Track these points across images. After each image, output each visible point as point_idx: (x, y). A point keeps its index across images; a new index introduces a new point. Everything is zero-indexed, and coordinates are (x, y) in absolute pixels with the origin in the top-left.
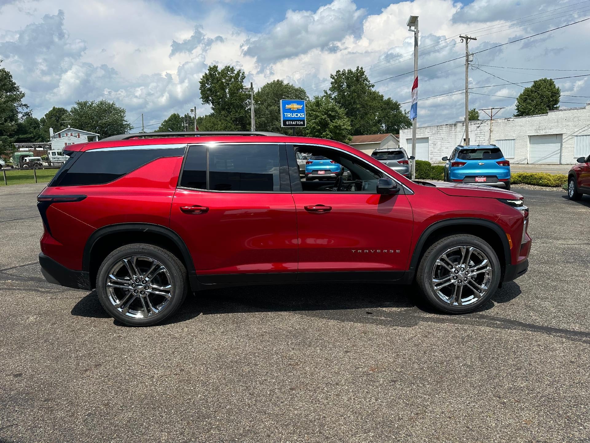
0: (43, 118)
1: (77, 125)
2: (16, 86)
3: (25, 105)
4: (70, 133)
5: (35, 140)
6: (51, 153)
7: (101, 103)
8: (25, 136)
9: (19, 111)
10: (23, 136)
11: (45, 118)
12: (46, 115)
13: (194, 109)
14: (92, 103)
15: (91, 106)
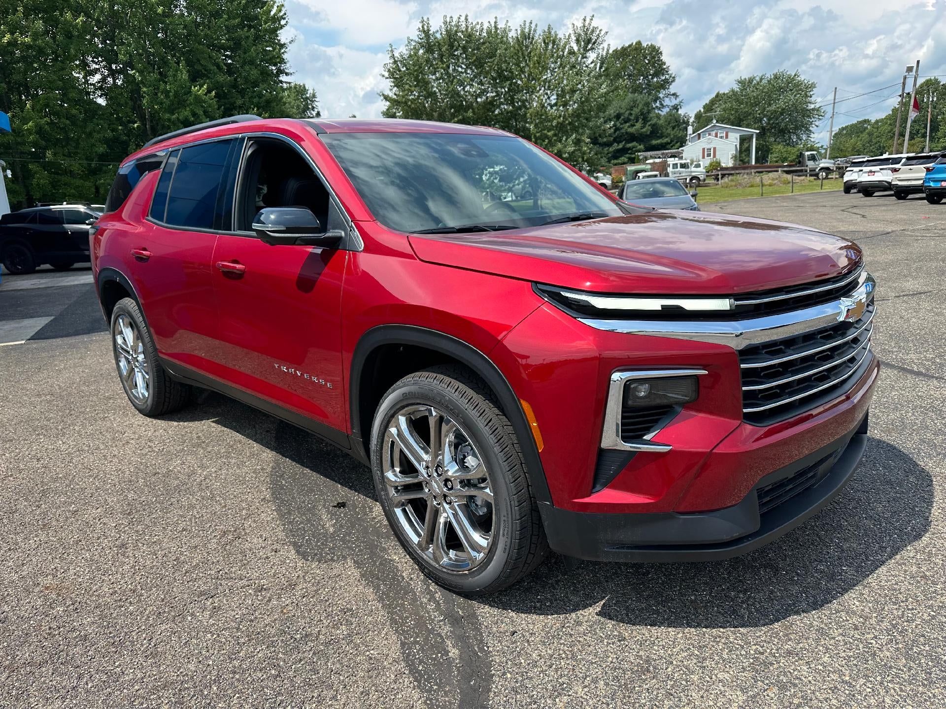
0: (700, 111)
1: (732, 117)
2: (665, 67)
3: (674, 94)
4: (714, 133)
5: (672, 147)
6: (671, 166)
7: (776, 77)
8: (659, 141)
9: (665, 104)
10: (656, 142)
11: (702, 110)
12: (704, 107)
13: (915, 65)
14: (761, 79)
15: (758, 84)
